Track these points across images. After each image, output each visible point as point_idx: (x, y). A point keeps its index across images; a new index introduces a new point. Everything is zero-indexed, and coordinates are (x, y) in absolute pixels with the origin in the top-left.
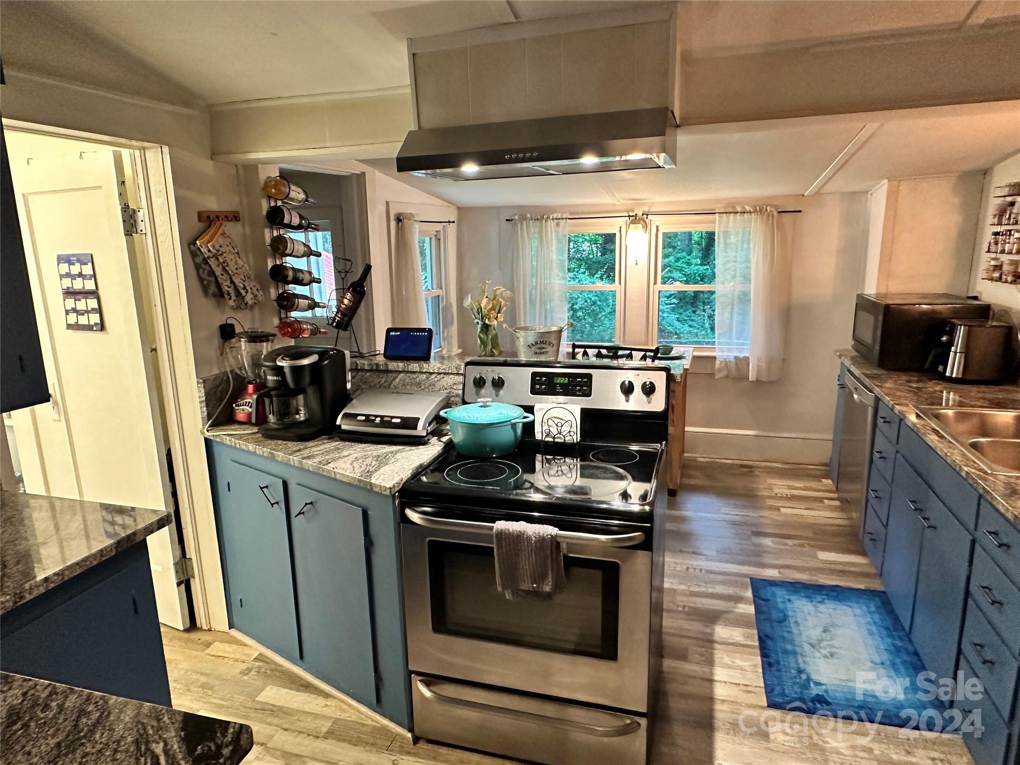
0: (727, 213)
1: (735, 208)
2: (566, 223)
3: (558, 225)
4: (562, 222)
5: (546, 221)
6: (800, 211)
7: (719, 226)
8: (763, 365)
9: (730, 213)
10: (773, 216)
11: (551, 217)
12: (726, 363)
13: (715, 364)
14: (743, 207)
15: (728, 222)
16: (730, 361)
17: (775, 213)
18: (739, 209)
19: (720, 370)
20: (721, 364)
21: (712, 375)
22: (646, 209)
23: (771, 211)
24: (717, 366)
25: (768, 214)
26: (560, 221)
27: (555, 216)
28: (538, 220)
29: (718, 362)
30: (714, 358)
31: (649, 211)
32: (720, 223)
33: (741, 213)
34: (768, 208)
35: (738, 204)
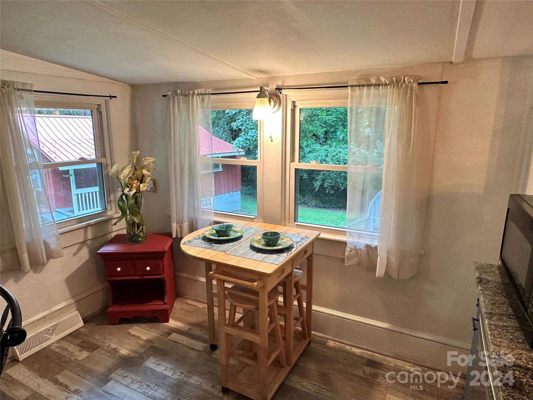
0: (359, 86)
1: (370, 81)
2: (209, 98)
3: (203, 100)
4: (206, 98)
5: (192, 96)
6: (446, 82)
7: (352, 102)
8: (393, 260)
9: (363, 86)
10: (412, 88)
11: (196, 92)
12: (356, 250)
13: (345, 251)
14: (378, 79)
15: (361, 97)
16: (360, 249)
17: (415, 85)
18: (373, 81)
19: (350, 258)
20: (350, 251)
21: (343, 260)
22: (280, 83)
23: (409, 82)
24: (347, 253)
25: (407, 86)
26: (204, 96)
27: (199, 91)
28: (186, 95)
29: (348, 249)
30: (344, 244)
31: (282, 86)
32: (352, 98)
33: (375, 85)
34: (406, 79)
35: (372, 75)
